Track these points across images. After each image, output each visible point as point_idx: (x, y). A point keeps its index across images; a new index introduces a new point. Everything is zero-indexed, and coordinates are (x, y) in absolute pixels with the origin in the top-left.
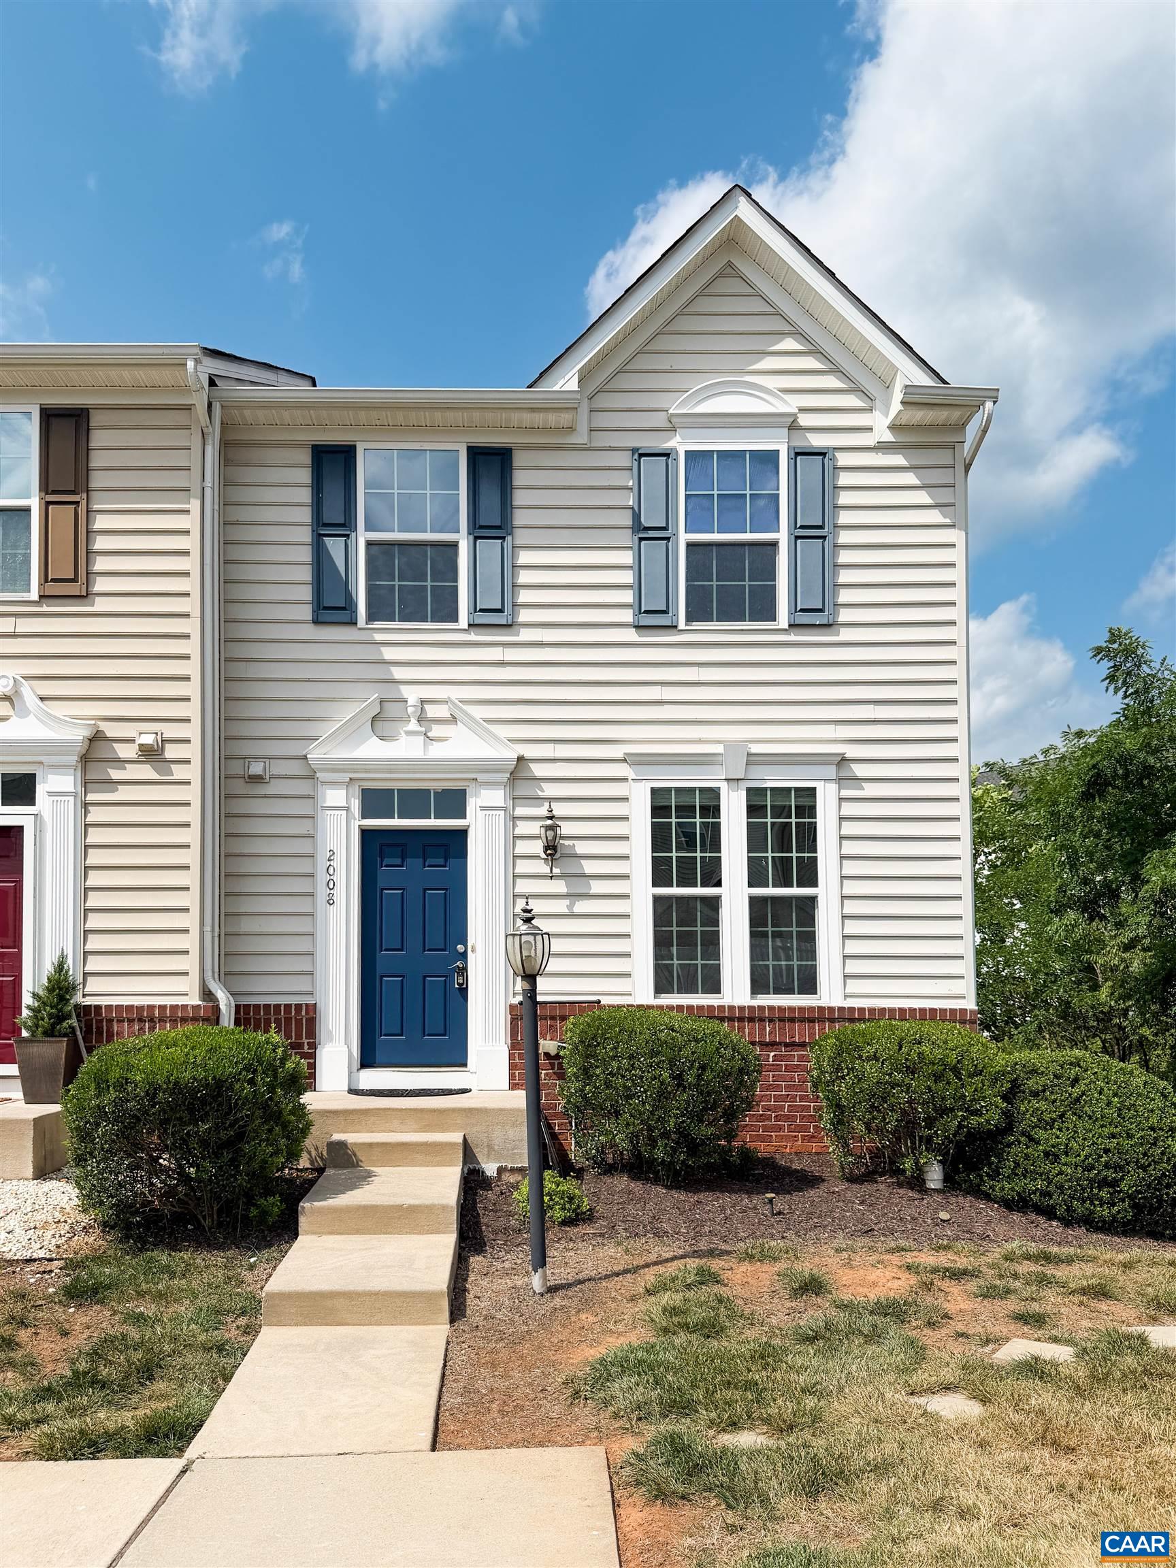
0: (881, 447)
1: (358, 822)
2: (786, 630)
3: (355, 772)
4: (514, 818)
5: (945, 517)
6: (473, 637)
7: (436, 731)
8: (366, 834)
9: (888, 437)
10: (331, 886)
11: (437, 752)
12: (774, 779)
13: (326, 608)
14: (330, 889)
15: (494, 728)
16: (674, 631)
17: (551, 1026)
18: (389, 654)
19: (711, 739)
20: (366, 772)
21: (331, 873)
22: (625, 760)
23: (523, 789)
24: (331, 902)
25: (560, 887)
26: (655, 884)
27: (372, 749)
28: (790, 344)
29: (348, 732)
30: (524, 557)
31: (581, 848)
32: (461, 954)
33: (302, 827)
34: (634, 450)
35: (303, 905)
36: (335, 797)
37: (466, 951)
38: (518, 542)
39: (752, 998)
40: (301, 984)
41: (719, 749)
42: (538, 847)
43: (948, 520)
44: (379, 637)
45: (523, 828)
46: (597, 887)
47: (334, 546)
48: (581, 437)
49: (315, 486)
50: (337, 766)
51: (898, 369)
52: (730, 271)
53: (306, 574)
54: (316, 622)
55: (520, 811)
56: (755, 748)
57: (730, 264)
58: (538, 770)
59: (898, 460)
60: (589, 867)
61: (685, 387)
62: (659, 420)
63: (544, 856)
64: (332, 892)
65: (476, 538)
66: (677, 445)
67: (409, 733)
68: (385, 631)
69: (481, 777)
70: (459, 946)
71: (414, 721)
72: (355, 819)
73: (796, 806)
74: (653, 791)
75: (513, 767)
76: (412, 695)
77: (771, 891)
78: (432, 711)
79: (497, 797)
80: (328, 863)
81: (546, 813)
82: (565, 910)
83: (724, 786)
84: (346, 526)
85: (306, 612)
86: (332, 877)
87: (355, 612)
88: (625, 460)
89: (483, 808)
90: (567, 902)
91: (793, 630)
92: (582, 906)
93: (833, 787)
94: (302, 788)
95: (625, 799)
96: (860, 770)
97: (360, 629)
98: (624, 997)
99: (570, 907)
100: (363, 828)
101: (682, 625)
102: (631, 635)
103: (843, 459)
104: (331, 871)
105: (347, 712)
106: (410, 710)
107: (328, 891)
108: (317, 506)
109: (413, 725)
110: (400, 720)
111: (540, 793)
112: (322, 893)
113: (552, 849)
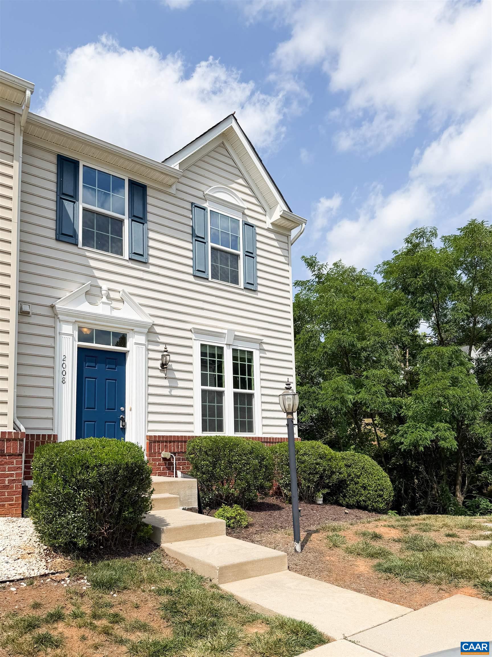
0: (268, 230)
1: (77, 343)
2: (243, 289)
3: (78, 318)
4: (148, 350)
5: (286, 260)
6: (130, 264)
7: (115, 304)
8: (80, 349)
9: (271, 227)
10: (64, 374)
11: (116, 314)
12: (242, 346)
13: (63, 234)
14: (64, 375)
15: (143, 308)
16: (207, 280)
17: (165, 445)
18: (93, 263)
19: (223, 327)
20: (83, 319)
21: (64, 367)
22: (191, 331)
23: (152, 337)
24: (63, 382)
25: (166, 383)
26: (203, 384)
27: (85, 307)
28: (241, 181)
29: (74, 298)
30: (151, 235)
31: (175, 366)
32: (122, 411)
33: (49, 342)
34: (192, 204)
35: (48, 383)
36: (68, 329)
37: (125, 411)
38: (149, 227)
39: (235, 434)
40: (47, 424)
41: (225, 331)
42: (158, 364)
43: (286, 262)
44: (88, 254)
45: (152, 355)
46: (181, 384)
47: (68, 206)
48: (173, 191)
49: (59, 173)
50: (69, 313)
51: (278, 203)
52: (223, 145)
53: (52, 215)
54: (57, 240)
55: (151, 347)
56: (237, 333)
57: (223, 143)
58: (158, 330)
59: (272, 236)
60: (178, 375)
61: (211, 185)
62: (200, 194)
63: (160, 368)
64: (64, 377)
65: (132, 220)
66: (207, 207)
67: (104, 303)
68: (92, 252)
69: (136, 329)
70: (121, 408)
71: (104, 298)
72: (76, 341)
73: (247, 358)
74: (202, 345)
75: (150, 326)
76: (105, 286)
77: (240, 390)
78: (112, 295)
79: (142, 339)
80: (63, 362)
81: (163, 349)
82: (168, 393)
83: (225, 347)
84: (74, 198)
85: (52, 234)
86: (64, 369)
87: (78, 239)
88: (189, 206)
89: (136, 344)
90: (168, 390)
91: (245, 290)
92: (175, 392)
93: (258, 352)
94: (49, 322)
95: (191, 347)
96: (266, 347)
97: (79, 248)
98: (191, 433)
99: (170, 392)
100: (80, 347)
101: (210, 279)
102: (192, 279)
103: (258, 231)
104: (64, 366)
105: (75, 288)
106: (103, 292)
107: (63, 377)
108: (60, 184)
109: (104, 299)
110: (98, 296)
111: (159, 340)
112: (58, 377)
113: (164, 366)
